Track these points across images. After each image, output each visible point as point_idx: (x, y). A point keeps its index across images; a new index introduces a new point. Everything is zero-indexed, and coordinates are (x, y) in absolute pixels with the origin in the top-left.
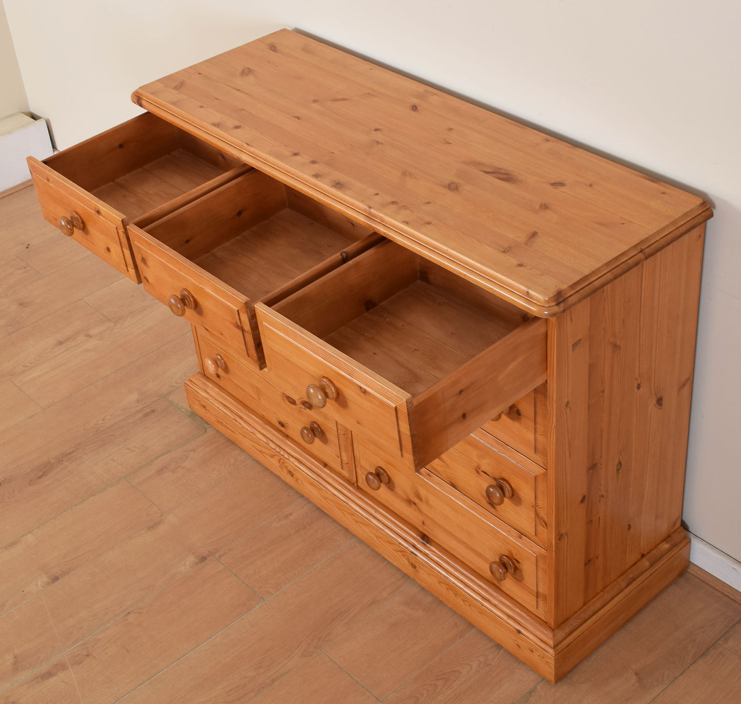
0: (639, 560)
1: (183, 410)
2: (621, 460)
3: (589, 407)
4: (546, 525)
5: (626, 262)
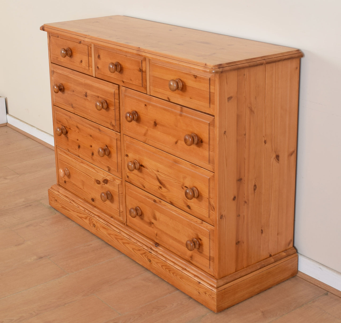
0: (268, 258)
1: (46, 206)
2: (256, 183)
3: (237, 141)
4: (214, 209)
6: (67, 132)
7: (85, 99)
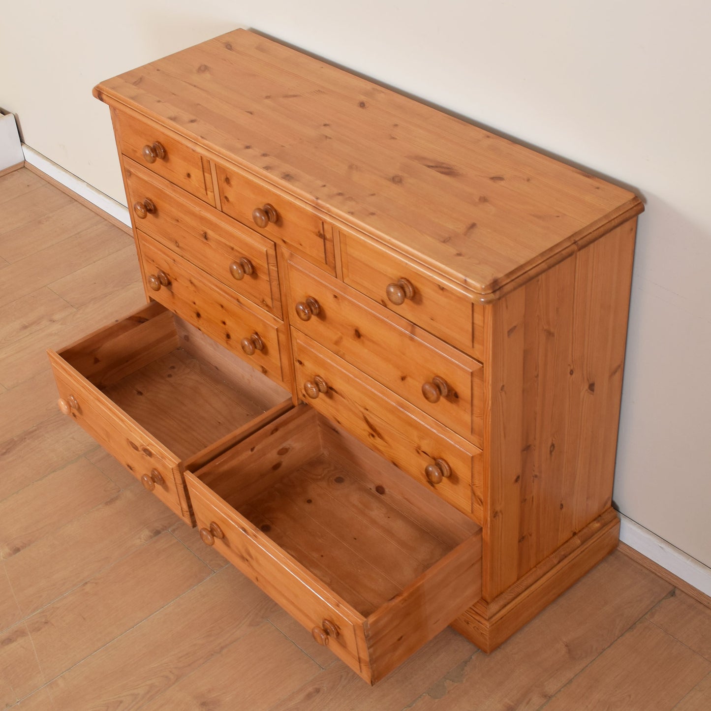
0: (571, 538)
2: (554, 442)
3: (523, 391)
4: (482, 503)
5: (560, 253)
6: (169, 284)
7: (205, 243)
